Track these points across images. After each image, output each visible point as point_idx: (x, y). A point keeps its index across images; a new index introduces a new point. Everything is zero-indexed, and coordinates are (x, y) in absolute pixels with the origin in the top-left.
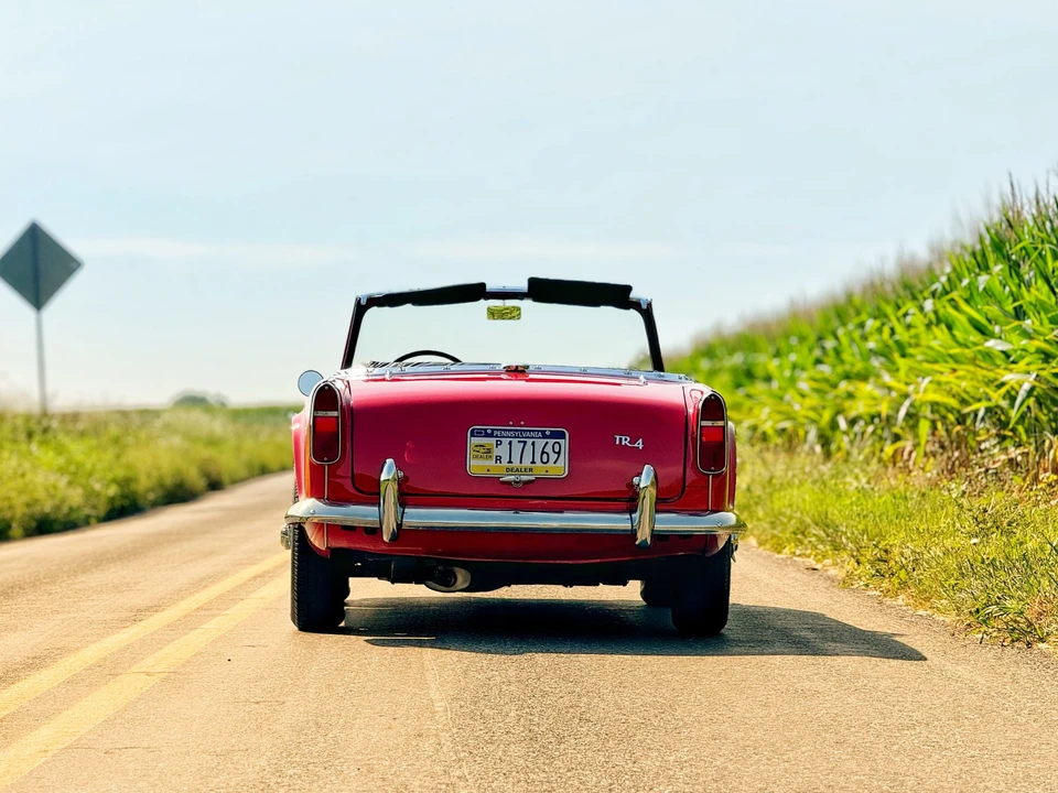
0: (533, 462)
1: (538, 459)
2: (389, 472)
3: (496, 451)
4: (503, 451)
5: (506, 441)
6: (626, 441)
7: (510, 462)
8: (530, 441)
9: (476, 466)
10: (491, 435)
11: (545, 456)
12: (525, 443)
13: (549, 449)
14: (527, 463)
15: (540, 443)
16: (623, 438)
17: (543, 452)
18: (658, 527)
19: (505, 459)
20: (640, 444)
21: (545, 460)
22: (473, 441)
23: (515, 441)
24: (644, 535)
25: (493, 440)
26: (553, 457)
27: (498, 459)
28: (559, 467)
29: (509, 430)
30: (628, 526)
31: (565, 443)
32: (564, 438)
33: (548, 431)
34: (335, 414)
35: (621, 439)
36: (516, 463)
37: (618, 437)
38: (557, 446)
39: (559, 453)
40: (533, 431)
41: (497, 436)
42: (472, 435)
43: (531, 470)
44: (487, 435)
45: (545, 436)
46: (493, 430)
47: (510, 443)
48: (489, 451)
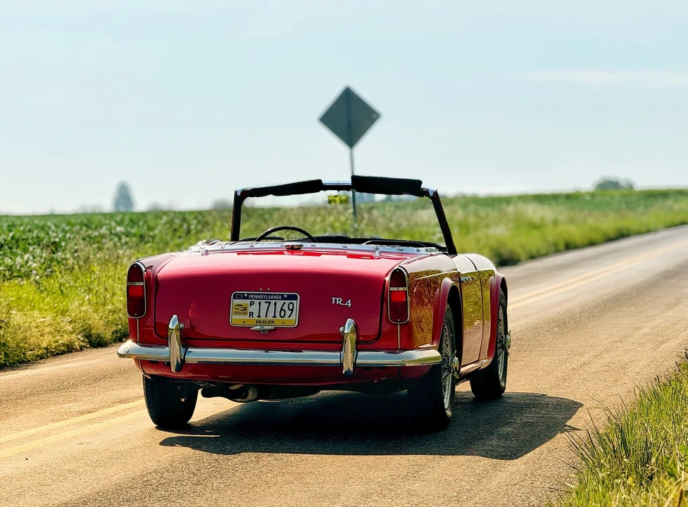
0: (275, 317)
1: (277, 314)
2: (173, 323)
3: (250, 309)
4: (254, 309)
5: (257, 302)
6: (339, 301)
7: (259, 316)
8: (273, 302)
9: (236, 319)
10: (247, 298)
11: (283, 312)
12: (270, 303)
13: (285, 307)
14: (270, 317)
15: (280, 303)
16: (338, 299)
17: (281, 310)
18: (358, 361)
19: (256, 315)
20: (349, 303)
21: (282, 315)
22: (235, 302)
23: (263, 302)
24: (348, 366)
25: (248, 302)
26: (288, 313)
27: (251, 314)
28: (292, 320)
29: (259, 294)
30: (337, 361)
31: (296, 303)
32: (296, 300)
33: (286, 294)
34: (142, 284)
35: (336, 300)
36: (263, 317)
37: (334, 299)
38: (291, 305)
39: (292, 310)
40: (276, 295)
41: (251, 298)
42: (234, 298)
43: (273, 322)
44: (244, 298)
45: (283, 298)
46: (248, 294)
47: (260, 303)
48: (245, 309)
